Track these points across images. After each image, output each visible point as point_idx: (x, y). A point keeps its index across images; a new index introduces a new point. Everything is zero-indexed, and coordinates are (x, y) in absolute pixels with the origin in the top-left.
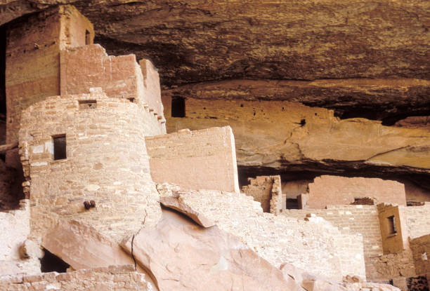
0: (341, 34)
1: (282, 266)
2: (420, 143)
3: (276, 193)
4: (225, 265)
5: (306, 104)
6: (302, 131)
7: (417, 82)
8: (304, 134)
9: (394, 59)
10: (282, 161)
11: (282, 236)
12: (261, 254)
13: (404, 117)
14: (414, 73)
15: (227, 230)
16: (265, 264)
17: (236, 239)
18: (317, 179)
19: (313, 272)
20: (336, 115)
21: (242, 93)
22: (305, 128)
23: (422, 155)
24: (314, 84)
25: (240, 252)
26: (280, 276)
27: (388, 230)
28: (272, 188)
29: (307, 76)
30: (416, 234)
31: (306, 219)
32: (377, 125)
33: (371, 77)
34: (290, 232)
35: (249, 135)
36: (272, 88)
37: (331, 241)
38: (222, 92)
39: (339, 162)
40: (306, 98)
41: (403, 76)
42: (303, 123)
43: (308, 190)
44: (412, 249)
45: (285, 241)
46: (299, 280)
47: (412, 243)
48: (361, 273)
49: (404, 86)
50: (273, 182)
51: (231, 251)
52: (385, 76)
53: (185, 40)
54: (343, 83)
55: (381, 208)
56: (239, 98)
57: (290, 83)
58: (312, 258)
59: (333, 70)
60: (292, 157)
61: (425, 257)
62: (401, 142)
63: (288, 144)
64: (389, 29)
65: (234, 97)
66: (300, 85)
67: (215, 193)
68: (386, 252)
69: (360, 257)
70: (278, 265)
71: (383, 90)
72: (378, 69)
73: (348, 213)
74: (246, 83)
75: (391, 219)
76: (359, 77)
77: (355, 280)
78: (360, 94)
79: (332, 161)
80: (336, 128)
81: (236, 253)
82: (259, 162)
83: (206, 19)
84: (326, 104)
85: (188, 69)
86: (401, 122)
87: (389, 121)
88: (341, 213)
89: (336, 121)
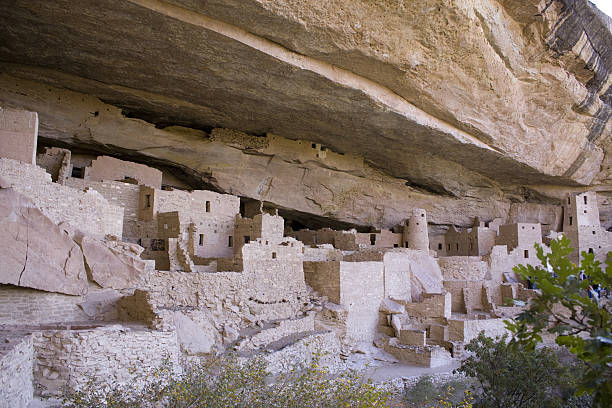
0: (138, 58)
1: (60, 224)
2: (180, 146)
3: (66, 164)
4: (14, 218)
5: (102, 100)
6: (95, 120)
7: (186, 103)
8: (96, 123)
9: (173, 84)
10: (75, 139)
11: (64, 202)
12: (45, 213)
13: (172, 125)
14: (184, 97)
15: (21, 192)
16: (47, 220)
17: (27, 200)
18: (99, 158)
19: (83, 230)
20: (123, 113)
21: (51, 80)
22: (98, 118)
23: (180, 155)
24: (111, 87)
25: (29, 209)
26: (57, 231)
27: (145, 204)
28: (62, 159)
29: (107, 80)
30: (163, 210)
31: (85, 191)
32: (152, 127)
33: (154, 92)
34: (70, 199)
35: (52, 114)
36: (77, 82)
37: (100, 208)
38: (35, 76)
39: (119, 148)
40: (103, 96)
41: (177, 97)
42: (97, 114)
43: (91, 165)
44: (159, 220)
45: (65, 205)
46: (72, 235)
47: (160, 215)
48: (119, 234)
49: (177, 104)
50: (64, 154)
51: (21, 208)
52: (164, 94)
53: (9, 28)
54: (133, 92)
55: (143, 187)
56: (49, 83)
57: (93, 82)
58: (84, 219)
59: (127, 81)
60: (83, 137)
61: (166, 227)
62: (166, 142)
63: (82, 127)
64: (174, 64)
65: (45, 82)
66: (100, 85)
67: (14, 162)
68: (140, 219)
69: (120, 222)
70: (57, 222)
71: (161, 103)
72: (160, 88)
73: (118, 188)
74: (56, 73)
75: (148, 196)
76: (145, 90)
77: (114, 238)
78: (144, 102)
79: (114, 146)
80: (121, 123)
81: (25, 210)
82: (56, 136)
83: (33, 18)
84: (117, 104)
85: (8, 51)
86: (170, 128)
87: (160, 126)
88: (113, 187)
89: (122, 118)
